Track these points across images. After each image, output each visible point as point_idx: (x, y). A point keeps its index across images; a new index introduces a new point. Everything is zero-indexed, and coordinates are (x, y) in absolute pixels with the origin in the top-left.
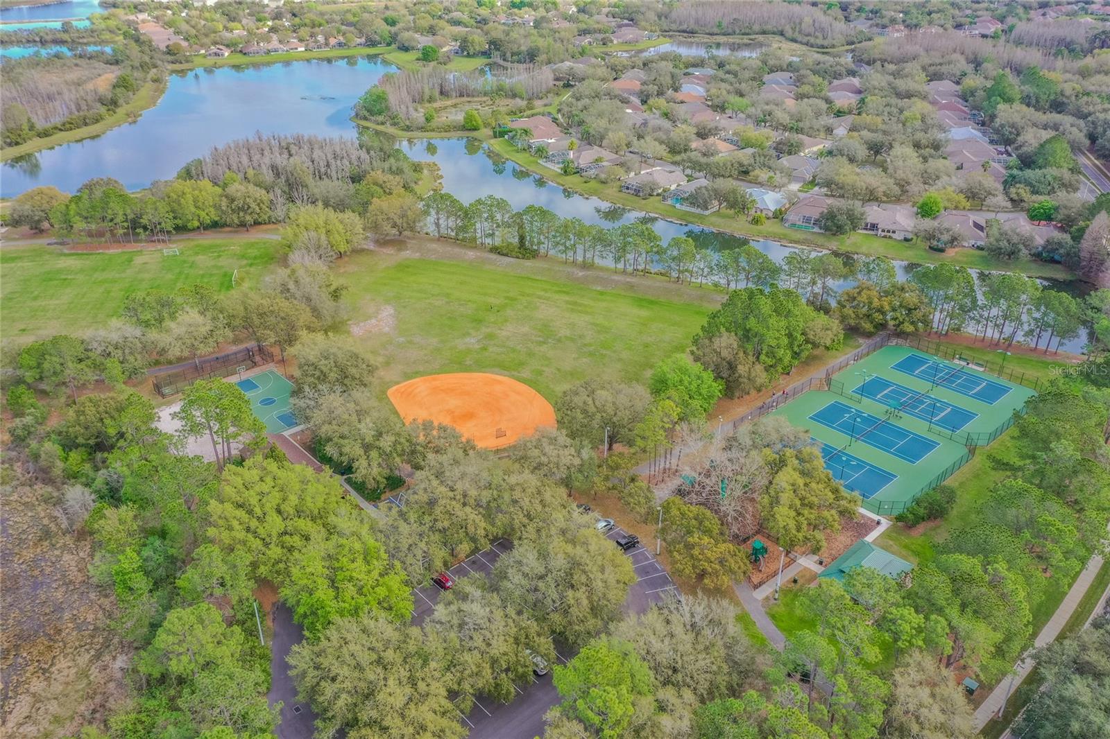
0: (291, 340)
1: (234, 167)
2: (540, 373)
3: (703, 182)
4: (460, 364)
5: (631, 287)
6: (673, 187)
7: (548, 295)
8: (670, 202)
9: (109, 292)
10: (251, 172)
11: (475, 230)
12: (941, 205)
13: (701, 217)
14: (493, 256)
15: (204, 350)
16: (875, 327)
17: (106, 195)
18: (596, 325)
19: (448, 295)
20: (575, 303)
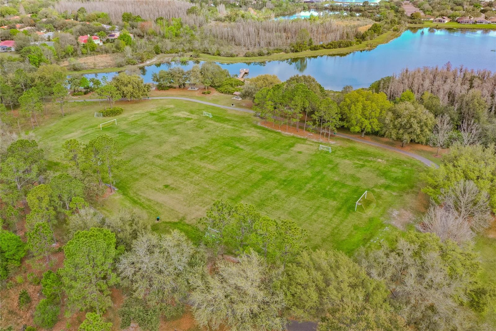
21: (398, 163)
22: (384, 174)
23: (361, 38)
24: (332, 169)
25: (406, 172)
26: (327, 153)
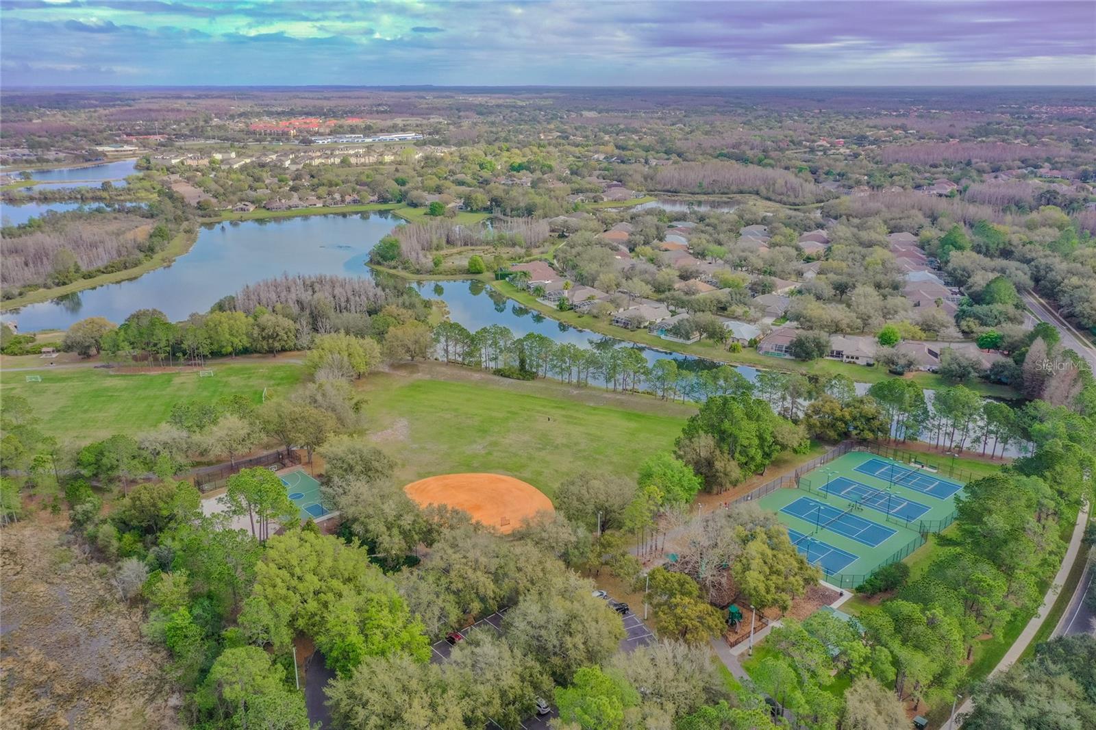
0: (319, 441)
1: (264, 301)
2: (540, 474)
3: (684, 315)
4: (469, 466)
5: (621, 403)
6: (659, 321)
7: (546, 410)
8: (655, 333)
9: (152, 406)
10: (279, 306)
11: (480, 355)
12: (899, 335)
13: (684, 346)
14: (497, 378)
15: (242, 451)
16: (839, 435)
17: (153, 324)
18: (589, 434)
19: (456, 410)
20: (571, 417)
21: (277, 368)
23: (148, 251)
24: (224, 386)
25: (287, 372)
26: (210, 377)
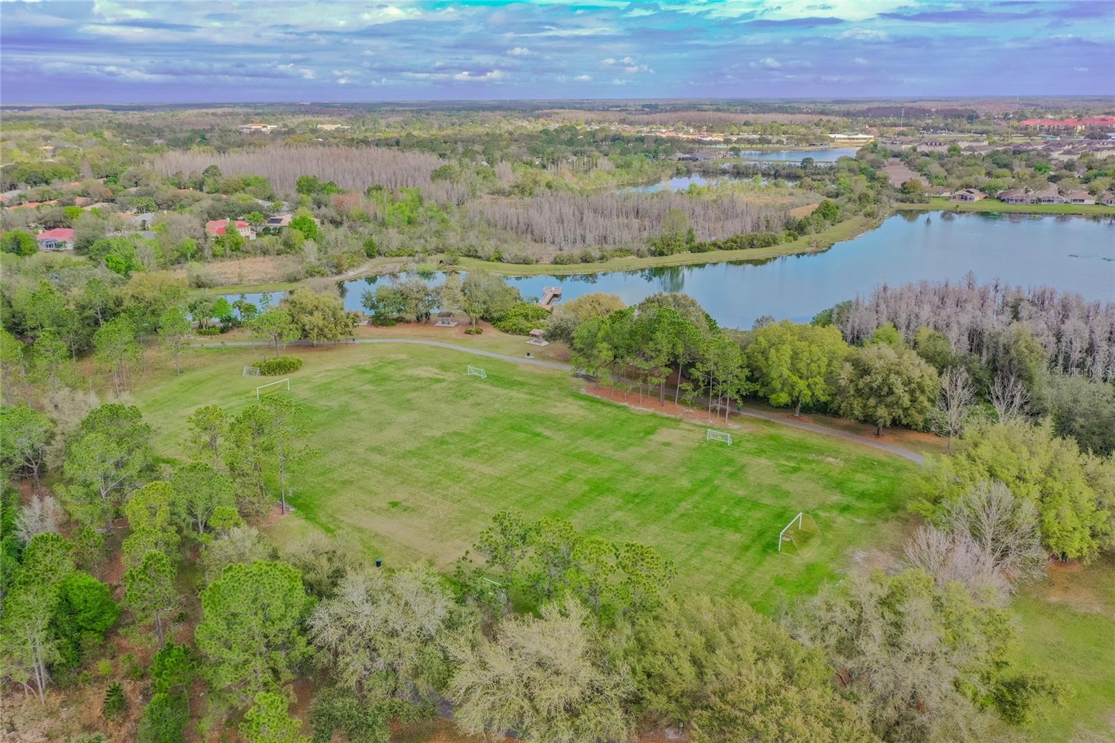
10: (926, 333)
21: (868, 465)
22: (839, 485)
23: (796, 229)
24: (732, 475)
25: (884, 482)
26: (722, 445)
